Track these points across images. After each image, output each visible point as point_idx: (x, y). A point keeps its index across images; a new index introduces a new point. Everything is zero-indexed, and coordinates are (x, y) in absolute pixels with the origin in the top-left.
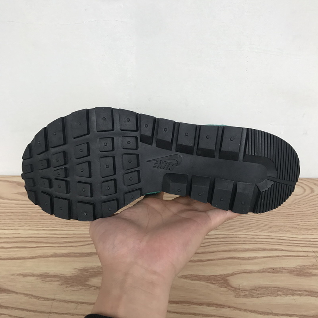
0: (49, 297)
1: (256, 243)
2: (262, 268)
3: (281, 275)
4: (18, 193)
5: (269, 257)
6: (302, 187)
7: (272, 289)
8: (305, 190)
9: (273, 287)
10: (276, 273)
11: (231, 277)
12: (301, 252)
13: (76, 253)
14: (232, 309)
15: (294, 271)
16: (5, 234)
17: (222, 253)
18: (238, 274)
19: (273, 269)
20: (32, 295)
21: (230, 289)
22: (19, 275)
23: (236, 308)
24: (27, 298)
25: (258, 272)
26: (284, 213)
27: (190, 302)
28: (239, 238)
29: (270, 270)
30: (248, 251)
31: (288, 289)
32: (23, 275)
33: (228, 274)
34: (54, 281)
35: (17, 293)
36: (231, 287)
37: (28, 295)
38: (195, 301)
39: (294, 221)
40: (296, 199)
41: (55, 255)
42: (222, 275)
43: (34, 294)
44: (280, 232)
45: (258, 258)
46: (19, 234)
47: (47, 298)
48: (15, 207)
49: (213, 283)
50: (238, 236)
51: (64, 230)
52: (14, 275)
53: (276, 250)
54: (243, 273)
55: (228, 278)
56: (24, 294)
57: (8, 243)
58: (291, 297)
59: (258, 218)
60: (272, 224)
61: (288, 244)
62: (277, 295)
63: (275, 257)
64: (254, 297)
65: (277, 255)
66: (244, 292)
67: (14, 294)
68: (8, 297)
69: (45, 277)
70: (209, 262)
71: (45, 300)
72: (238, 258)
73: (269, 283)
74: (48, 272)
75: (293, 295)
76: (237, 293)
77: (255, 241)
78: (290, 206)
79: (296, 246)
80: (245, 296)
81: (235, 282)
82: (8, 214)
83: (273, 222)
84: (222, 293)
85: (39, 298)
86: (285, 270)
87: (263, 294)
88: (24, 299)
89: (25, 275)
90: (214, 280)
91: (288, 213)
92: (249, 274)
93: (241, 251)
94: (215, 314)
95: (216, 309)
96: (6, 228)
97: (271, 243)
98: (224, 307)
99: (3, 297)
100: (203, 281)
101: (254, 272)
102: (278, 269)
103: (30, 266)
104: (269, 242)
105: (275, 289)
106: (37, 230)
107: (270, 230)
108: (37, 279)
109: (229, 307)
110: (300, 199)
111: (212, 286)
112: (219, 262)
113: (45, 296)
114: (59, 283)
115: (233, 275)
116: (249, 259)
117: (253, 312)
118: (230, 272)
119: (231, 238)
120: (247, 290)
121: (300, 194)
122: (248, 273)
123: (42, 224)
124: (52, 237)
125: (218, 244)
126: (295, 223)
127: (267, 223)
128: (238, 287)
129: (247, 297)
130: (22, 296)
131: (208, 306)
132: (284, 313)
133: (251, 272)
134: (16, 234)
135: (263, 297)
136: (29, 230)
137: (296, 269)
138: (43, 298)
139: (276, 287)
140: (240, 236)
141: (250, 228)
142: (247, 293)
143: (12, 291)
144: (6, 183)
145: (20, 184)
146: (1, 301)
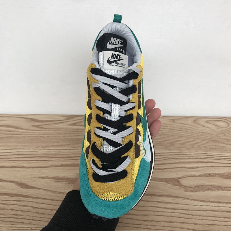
0: (60, 191)
1: (197, 158)
2: (202, 174)
3: (215, 178)
4: (32, 126)
5: (206, 167)
6: (227, 122)
7: (209, 187)
8: (229, 124)
9: (209, 186)
10: (211, 177)
11: (181, 179)
12: (227, 163)
13: (76, 164)
14: (183, 199)
15: (223, 175)
16: (26, 152)
17: (175, 164)
18: (186, 177)
19: (209, 174)
20: (49, 190)
21: (181, 187)
22: (39, 178)
23: (186, 198)
24: (46, 192)
25: (199, 176)
26: (215, 139)
27: (155, 195)
28: (185, 155)
29: (207, 175)
30: (192, 163)
31: (219, 187)
32: (41, 178)
33: (179, 177)
34: (63, 182)
35: (39, 189)
36: (182, 185)
37: (46, 190)
38: (158, 194)
39: (222, 144)
40: (223, 130)
41: (62, 165)
42: (175, 178)
43: (50, 189)
44: (213, 151)
45: (199, 167)
46: (36, 152)
47: (59, 192)
48: (31, 135)
49: (169, 183)
50: (184, 154)
51: (67, 150)
52: (35, 178)
53: (211, 162)
54: (189, 176)
55: (179, 180)
56: (43, 189)
57: (29, 157)
58: (222, 192)
59: (198, 142)
60: (208, 146)
61: (219, 159)
62: (213, 190)
63: (210, 167)
64: (197, 192)
65: (212, 165)
67: (37, 189)
69: (56, 179)
70: (166, 170)
72: (185, 168)
73: (207, 183)
74: (58, 176)
75: (223, 190)
76: (186, 189)
78: (219, 135)
79: (224, 160)
80: (191, 191)
81: (184, 182)
82: (27, 139)
83: (208, 145)
84: (175, 189)
85: (54, 192)
86: (217, 175)
87: (203, 190)
88: (44, 193)
89: (43, 178)
90: (170, 181)
91: (218, 139)
93: (187, 163)
94: (172, 202)
95: (172, 199)
96: (26, 148)
98: (177, 198)
99: (29, 191)
100: (163, 181)
101: (197, 176)
102: (213, 175)
103: (45, 172)
104: (206, 157)
105: (211, 186)
106: (48, 149)
107: (206, 150)
108: (51, 180)
109: (181, 198)
110: (225, 131)
111: (169, 184)
112: (173, 170)
113: (57, 191)
114: (66, 183)
115: (183, 178)
116: (193, 168)
117: (197, 201)
118: (181, 176)
119: (180, 155)
120: (192, 187)
121: (225, 127)
122: (193, 177)
123: (51, 146)
124: (59, 154)
125: (171, 159)
126: (223, 146)
127: (204, 146)
128: (186, 186)
129: (193, 192)
130: (43, 191)
131: (167, 197)
132: (217, 201)
133: (194, 176)
134: (33, 152)
136: (43, 149)
137: (224, 174)
138: (57, 192)
139: (212, 186)
140: (186, 154)
141: (193, 148)
142: (193, 189)
143: (35, 188)
144: (23, 119)
145: (32, 120)
146: (28, 193)
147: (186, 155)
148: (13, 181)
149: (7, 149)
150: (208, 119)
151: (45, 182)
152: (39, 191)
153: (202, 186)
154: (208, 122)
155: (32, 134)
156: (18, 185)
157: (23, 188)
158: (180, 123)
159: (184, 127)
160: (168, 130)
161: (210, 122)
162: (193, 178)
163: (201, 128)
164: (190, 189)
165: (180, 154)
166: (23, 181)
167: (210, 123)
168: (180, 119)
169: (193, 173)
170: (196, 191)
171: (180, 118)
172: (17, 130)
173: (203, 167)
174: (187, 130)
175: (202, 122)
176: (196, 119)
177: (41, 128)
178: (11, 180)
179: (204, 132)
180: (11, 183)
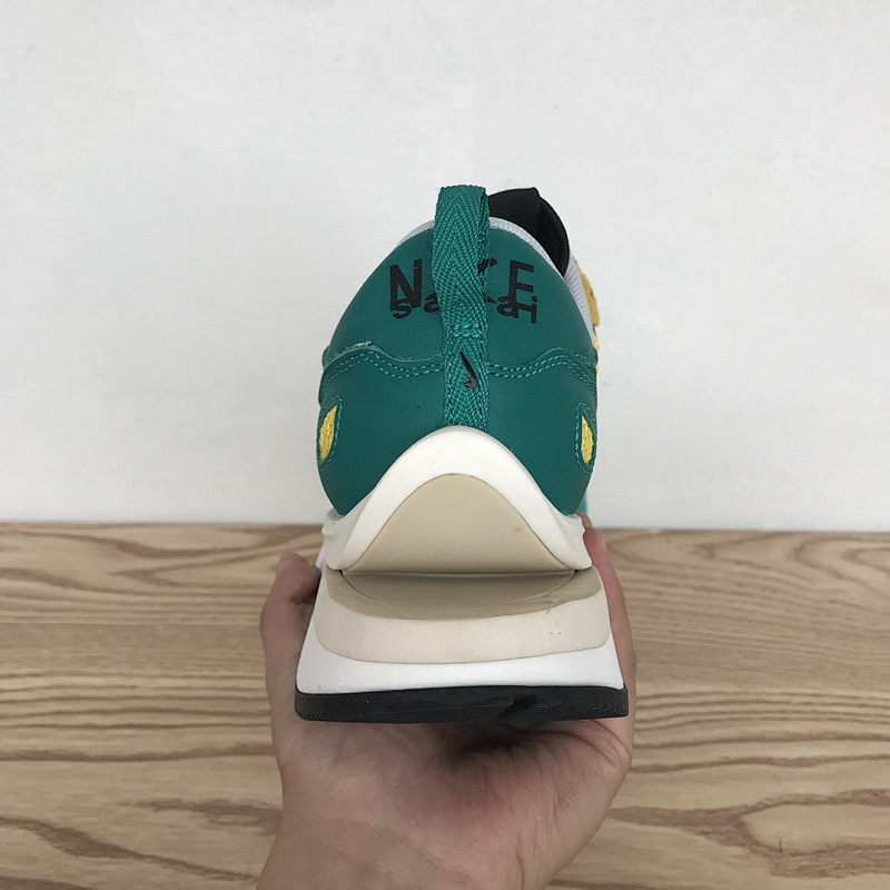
0: (234, 868)
1: (816, 717)
2: (842, 790)
4: (123, 573)
5: (860, 758)
7: (878, 851)
9: (879, 847)
10: (883, 805)
11: (754, 814)
16: (93, 687)
17: (723, 746)
18: (773, 806)
19: (875, 793)
20: (184, 864)
21: (753, 851)
22: (141, 804)
24: (169, 871)
25: (832, 800)
27: (643, 887)
28: (766, 702)
29: (865, 796)
30: (795, 740)
32: (152, 804)
33: (745, 806)
34: (245, 825)
35: (140, 857)
36: (758, 844)
37: (171, 862)
38: (657, 884)
41: (241, 750)
42: (727, 809)
43: (188, 859)
45: (828, 760)
46: (134, 687)
49: (703, 833)
50: (764, 698)
52: (128, 804)
53: (876, 738)
54: (788, 803)
55: (746, 818)
56: (161, 860)
57: (104, 712)
59: (817, 647)
63: (876, 758)
64: (827, 875)
66: (795, 859)
67: (131, 860)
68: (112, 868)
69: (215, 811)
70: (687, 772)
71: (222, 878)
72: (769, 761)
73: (866, 835)
74: (223, 797)
76: (775, 861)
77: (814, 712)
80: (801, 872)
81: (767, 828)
82: (99, 631)
85: (206, 871)
87: (853, 866)
88: (163, 875)
89: (159, 806)
90: (707, 824)
92: (805, 808)
93: (777, 740)
96: (96, 670)
97: (860, 718)
99: (99, 868)
100: (675, 825)
101: (821, 803)
103: (169, 780)
104: (854, 714)
106: (184, 677)
107: (854, 681)
108: (195, 817)
111: (701, 840)
112: (714, 771)
114: (258, 829)
115: (761, 810)
116: (800, 763)
118: (750, 800)
119: (744, 702)
120: (803, 854)
122: (802, 803)
123: (196, 661)
124: (228, 698)
125: (707, 721)
128: (777, 846)
129: (807, 874)
130: (155, 866)
133: (809, 801)
134: (124, 687)
135: (854, 874)
136: (161, 676)
138: (217, 872)
140: (767, 698)
142: (806, 863)
143: (126, 851)
144: (86, 545)
145: (125, 547)
146: (94, 879)
147: (770, 702)
148: (31, 821)
149: (12, 676)
150: (855, 545)
151: (168, 826)
152: (140, 865)
153: (847, 847)
154: (852, 556)
155: (121, 608)
156: (49, 839)
157: (74, 853)
158: (739, 563)
159: (756, 577)
160: (689, 592)
161: (861, 556)
162: (805, 809)
163: (827, 584)
164: (794, 863)
165: (742, 698)
166: (77, 822)
167: (861, 562)
168: (738, 543)
169: (804, 788)
170: (823, 874)
171: (736, 538)
172: (57, 590)
173: (845, 759)
174: (766, 593)
175: (828, 555)
176: (804, 545)
177: (158, 582)
178: (24, 815)
179: (838, 601)
180: (23, 832)
